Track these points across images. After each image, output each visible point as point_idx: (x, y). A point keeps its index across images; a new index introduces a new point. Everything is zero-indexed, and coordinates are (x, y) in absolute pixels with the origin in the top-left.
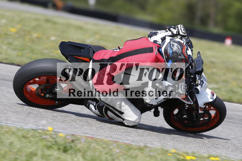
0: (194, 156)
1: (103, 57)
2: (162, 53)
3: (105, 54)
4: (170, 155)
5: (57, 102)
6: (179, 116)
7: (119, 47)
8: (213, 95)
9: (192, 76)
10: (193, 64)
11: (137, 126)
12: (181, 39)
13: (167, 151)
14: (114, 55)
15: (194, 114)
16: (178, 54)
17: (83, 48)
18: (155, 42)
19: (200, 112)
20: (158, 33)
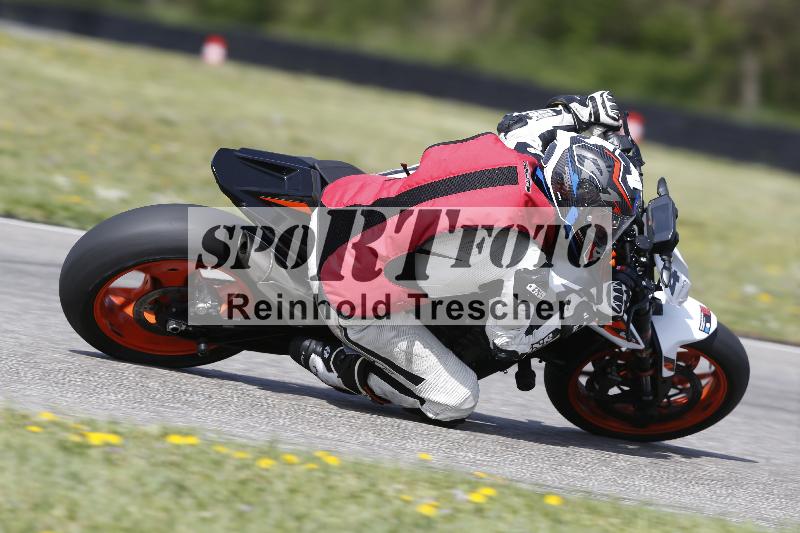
0: (115, 433)
1: (352, 198)
2: (547, 185)
3: (362, 188)
4: (35, 429)
5: (203, 346)
6: (597, 387)
7: (404, 166)
8: (708, 319)
9: (643, 260)
10: (644, 219)
11: (465, 423)
12: (605, 136)
13: (24, 417)
14: (389, 192)
15: (647, 379)
16: (597, 186)
17: (289, 170)
18: (522, 147)
19: (667, 373)
20: (531, 118)
